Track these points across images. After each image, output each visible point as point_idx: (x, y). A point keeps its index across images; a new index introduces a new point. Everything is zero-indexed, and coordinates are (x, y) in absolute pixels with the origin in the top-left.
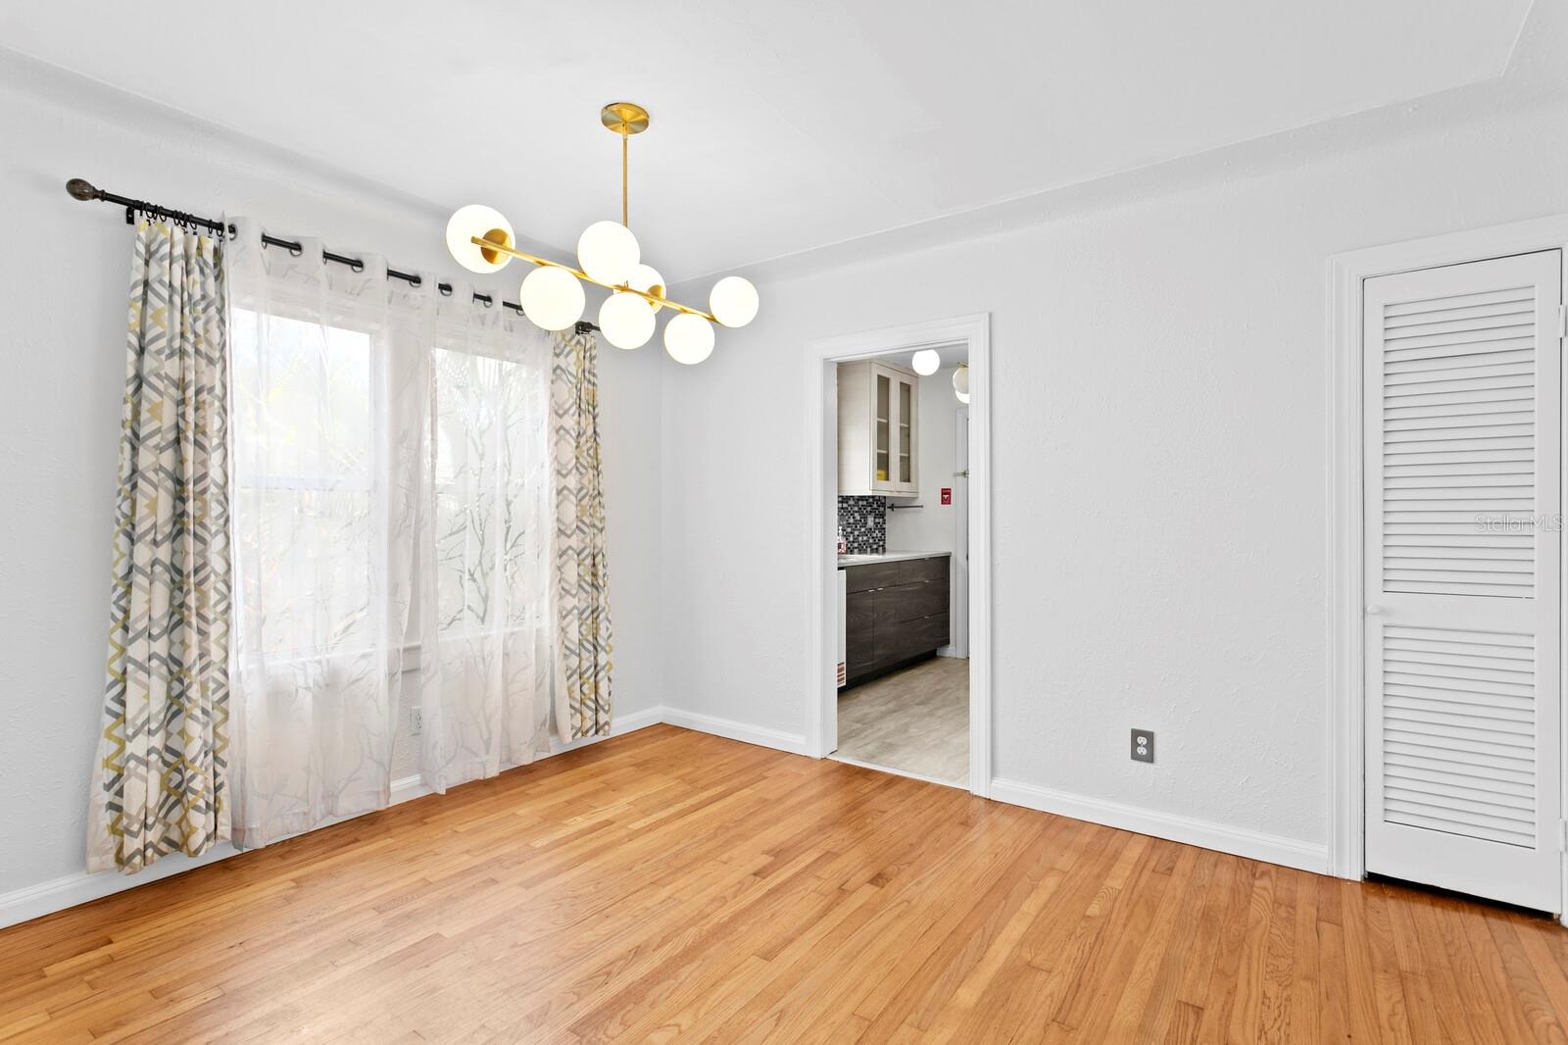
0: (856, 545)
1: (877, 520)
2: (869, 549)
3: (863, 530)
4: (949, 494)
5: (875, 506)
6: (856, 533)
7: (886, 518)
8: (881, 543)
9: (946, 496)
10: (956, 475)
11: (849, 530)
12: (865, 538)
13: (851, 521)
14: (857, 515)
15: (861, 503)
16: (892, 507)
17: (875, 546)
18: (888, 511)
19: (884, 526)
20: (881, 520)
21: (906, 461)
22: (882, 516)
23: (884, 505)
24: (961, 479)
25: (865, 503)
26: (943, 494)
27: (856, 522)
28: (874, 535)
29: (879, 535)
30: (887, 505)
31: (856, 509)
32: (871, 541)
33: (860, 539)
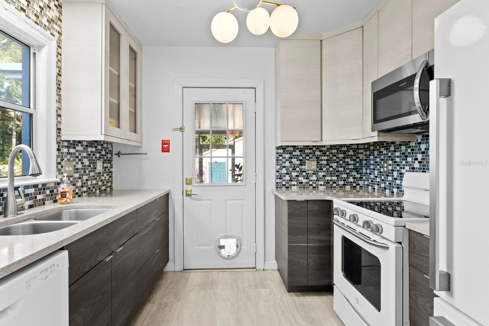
0: (85, 189)
1: (105, 165)
2: (98, 192)
3: (92, 174)
4: (169, 144)
5: (103, 153)
6: (85, 178)
7: (113, 163)
8: (109, 184)
9: (166, 147)
10: (175, 130)
11: (77, 175)
12: (94, 182)
13: (79, 166)
14: (86, 161)
15: (90, 149)
16: (118, 154)
17: (103, 188)
18: (115, 157)
19: (111, 170)
20: (109, 165)
21: (134, 115)
22: (110, 161)
23: (111, 152)
24: (179, 133)
25: (94, 149)
26: (163, 144)
27: (84, 168)
28: (103, 178)
29: (107, 177)
30: (114, 152)
31: (85, 154)
32: (100, 183)
33: (89, 183)
